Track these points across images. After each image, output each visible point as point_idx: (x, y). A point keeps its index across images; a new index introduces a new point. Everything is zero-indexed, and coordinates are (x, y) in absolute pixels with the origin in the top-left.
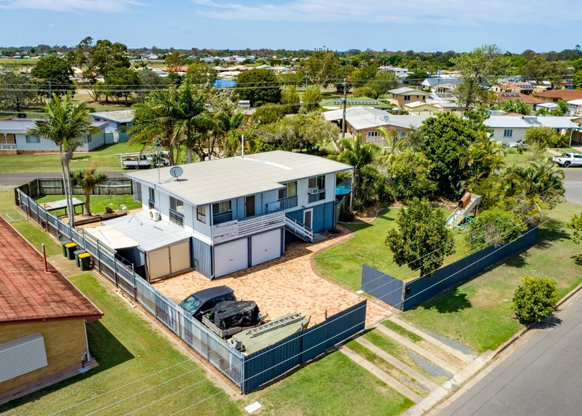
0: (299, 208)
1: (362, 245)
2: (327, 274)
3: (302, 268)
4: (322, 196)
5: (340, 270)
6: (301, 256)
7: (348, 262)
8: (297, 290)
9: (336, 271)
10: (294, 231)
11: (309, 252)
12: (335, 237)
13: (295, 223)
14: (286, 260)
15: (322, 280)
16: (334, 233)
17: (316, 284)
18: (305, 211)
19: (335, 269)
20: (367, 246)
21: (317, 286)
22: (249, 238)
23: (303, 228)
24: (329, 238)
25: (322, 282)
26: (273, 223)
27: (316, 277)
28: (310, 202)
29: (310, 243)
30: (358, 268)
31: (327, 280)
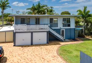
0: (58, 28)
1: (86, 46)
2: (63, 54)
3: (52, 49)
4: (69, 25)
5: (71, 54)
6: (56, 45)
7: (77, 51)
8: (41, 58)
9: (68, 54)
10: (54, 35)
11: (60, 44)
12: (74, 41)
13: (55, 32)
14: (48, 45)
15: (58, 57)
16: (74, 40)
17: (54, 58)
18: (61, 30)
19: (69, 53)
20: (89, 47)
21: (53, 59)
22: (32, 33)
23: (61, 36)
24: (72, 41)
25: (57, 58)
26: (43, 29)
27: (56, 54)
28: (63, 27)
29: (62, 41)
30: (79, 54)
31: (61, 57)
